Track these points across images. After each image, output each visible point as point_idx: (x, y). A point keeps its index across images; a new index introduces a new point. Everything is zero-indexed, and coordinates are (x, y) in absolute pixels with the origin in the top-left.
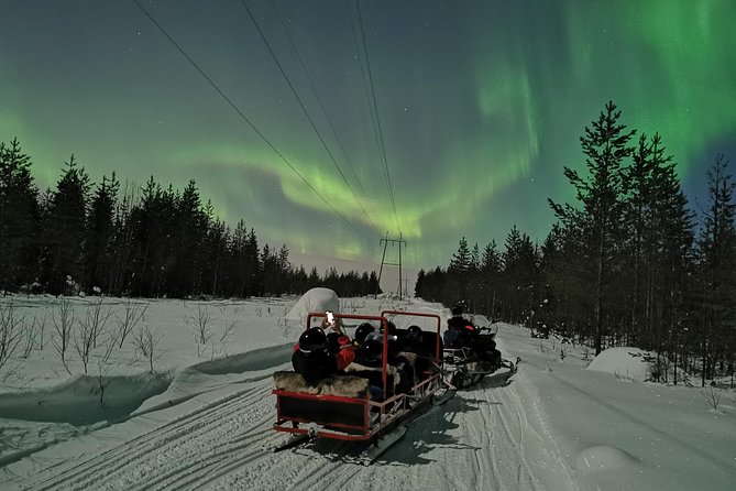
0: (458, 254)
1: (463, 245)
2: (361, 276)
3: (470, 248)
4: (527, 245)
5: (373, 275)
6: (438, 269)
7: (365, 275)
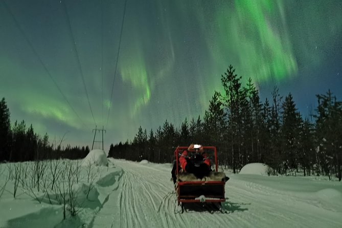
0: (138, 134)
1: (140, 130)
2: (81, 148)
3: (143, 131)
4: (172, 128)
5: (87, 148)
6: (120, 143)
7: (83, 148)
